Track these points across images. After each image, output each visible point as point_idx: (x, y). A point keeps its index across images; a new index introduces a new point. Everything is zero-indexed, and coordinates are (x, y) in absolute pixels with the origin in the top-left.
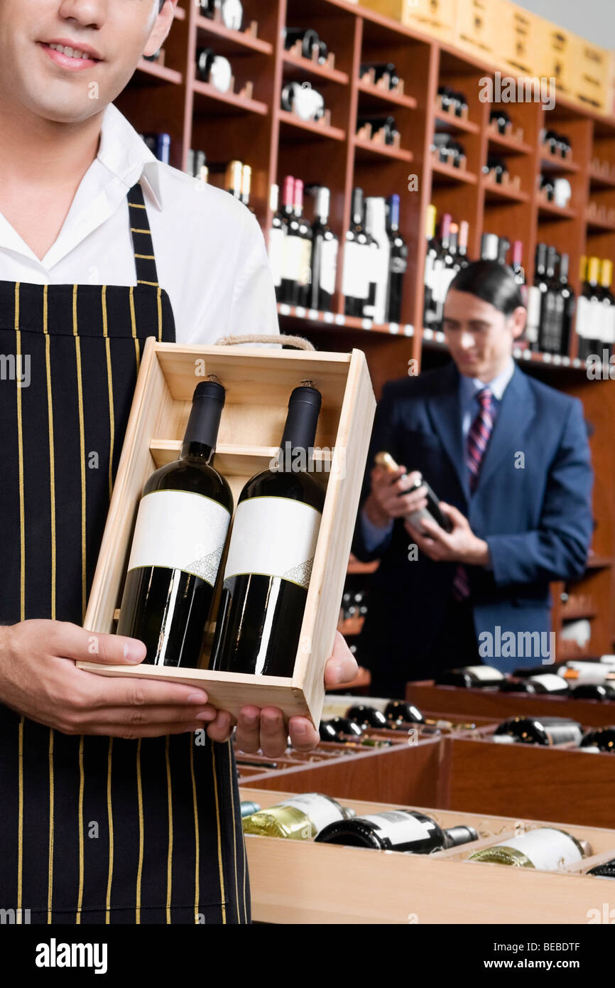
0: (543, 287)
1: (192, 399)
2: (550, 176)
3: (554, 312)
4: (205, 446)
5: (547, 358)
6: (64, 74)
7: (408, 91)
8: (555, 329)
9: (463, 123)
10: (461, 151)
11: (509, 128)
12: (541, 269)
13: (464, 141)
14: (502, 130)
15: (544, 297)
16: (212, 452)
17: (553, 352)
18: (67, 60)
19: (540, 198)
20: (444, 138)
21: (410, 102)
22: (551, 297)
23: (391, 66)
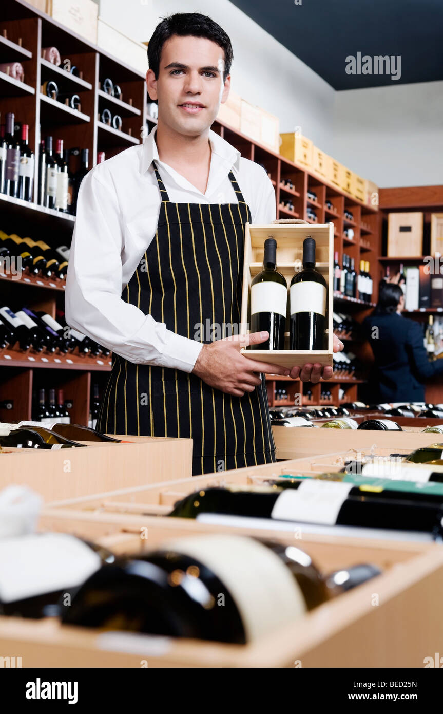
0: (346, 271)
1: (264, 246)
2: (347, 227)
3: (350, 281)
4: (273, 264)
5: (349, 298)
6: (192, 115)
7: (296, 190)
8: (350, 287)
9: (316, 204)
10: (315, 215)
11: (332, 207)
12: (344, 264)
13: (316, 211)
14: (329, 208)
15: (346, 275)
16: (276, 266)
17: (351, 296)
18: (190, 109)
19: (344, 237)
20: (309, 210)
21: (297, 194)
22: (349, 275)
23: (290, 180)
